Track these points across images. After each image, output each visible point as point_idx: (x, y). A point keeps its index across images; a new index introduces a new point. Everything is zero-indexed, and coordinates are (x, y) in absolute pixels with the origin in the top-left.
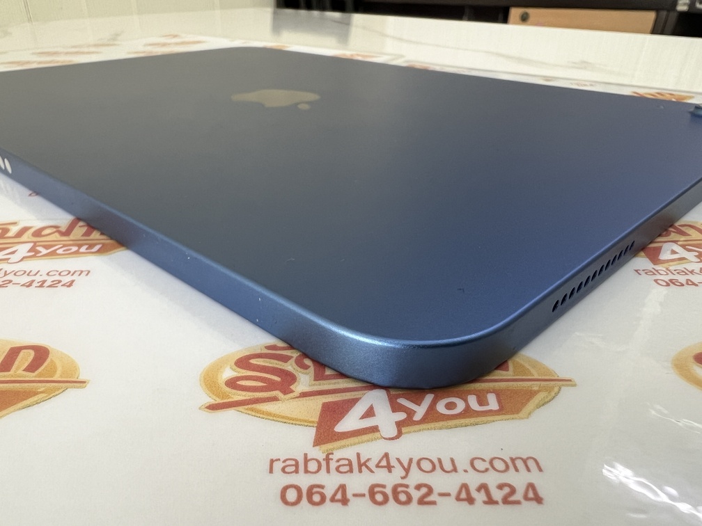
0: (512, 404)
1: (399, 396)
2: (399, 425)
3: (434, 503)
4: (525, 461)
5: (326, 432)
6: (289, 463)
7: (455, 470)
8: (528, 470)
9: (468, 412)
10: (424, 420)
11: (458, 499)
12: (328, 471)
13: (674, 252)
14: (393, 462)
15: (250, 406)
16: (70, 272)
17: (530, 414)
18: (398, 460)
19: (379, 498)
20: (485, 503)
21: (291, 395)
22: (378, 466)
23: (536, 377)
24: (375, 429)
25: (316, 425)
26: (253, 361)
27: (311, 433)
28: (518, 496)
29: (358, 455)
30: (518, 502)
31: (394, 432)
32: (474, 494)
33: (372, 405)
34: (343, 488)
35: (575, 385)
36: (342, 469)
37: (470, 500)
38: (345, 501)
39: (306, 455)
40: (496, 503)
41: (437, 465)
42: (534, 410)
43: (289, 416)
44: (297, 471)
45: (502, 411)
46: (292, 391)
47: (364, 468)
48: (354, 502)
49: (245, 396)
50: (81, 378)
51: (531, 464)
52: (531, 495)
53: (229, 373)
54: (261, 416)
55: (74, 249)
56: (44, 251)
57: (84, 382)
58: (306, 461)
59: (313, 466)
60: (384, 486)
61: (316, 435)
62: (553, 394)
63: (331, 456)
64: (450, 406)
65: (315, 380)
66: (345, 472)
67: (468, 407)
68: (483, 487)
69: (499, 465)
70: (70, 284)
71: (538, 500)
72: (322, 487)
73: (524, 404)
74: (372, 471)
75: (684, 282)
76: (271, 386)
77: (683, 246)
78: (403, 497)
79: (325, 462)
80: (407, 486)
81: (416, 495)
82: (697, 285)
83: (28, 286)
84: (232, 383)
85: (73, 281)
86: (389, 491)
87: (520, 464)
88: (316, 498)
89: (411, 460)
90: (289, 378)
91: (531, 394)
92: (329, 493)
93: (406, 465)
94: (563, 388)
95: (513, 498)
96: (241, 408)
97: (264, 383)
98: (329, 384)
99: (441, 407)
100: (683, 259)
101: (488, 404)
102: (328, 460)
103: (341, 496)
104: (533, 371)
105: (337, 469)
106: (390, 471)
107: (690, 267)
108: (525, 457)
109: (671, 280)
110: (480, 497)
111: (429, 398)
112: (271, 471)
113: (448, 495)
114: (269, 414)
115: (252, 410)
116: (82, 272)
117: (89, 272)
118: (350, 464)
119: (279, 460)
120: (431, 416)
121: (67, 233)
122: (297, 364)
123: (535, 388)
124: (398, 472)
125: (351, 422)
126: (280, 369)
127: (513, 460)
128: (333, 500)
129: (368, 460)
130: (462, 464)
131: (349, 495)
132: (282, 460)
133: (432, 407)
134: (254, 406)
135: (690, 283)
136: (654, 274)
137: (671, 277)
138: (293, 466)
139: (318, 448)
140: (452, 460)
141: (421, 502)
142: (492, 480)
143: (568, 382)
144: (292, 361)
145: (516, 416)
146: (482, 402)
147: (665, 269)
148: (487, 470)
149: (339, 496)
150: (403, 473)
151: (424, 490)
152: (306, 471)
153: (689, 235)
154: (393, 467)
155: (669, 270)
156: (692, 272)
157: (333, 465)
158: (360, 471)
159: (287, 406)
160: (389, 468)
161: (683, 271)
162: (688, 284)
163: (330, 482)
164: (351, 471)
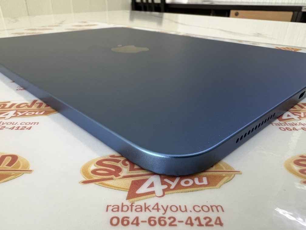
0: (213, 182)
1: (165, 178)
2: (164, 191)
3: (176, 225)
4: (217, 207)
5: (132, 194)
6: (115, 207)
7: (186, 211)
8: (218, 211)
9: (194, 185)
10: (175, 189)
11: (186, 223)
12: (132, 211)
13: (288, 116)
14: (160, 207)
15: (100, 182)
16: (30, 123)
17: (220, 186)
18: (162, 206)
19: (152, 223)
20: (198, 225)
21: (119, 177)
22: (153, 209)
23: (225, 170)
24: (153, 192)
25: (128, 190)
26: (104, 162)
27: (126, 194)
28: (212, 223)
29: (145, 204)
30: (212, 225)
31: (161, 194)
32: (193, 221)
33: (153, 182)
34: (137, 218)
35: (241, 174)
36: (138, 210)
37: (192, 224)
38: (137, 224)
39: (123, 204)
40: (203, 225)
41: (178, 209)
42: (223, 184)
43: (117, 186)
44: (118, 211)
45: (209, 184)
46: (119, 176)
47: (147, 210)
48: (141, 224)
49: (99, 177)
50: (30, 169)
51: (219, 208)
52: (218, 222)
53: (93, 167)
54: (105, 186)
55: (33, 113)
56: (20, 114)
57: (31, 171)
58: (123, 206)
59: (125, 208)
60: (155, 218)
61: (128, 195)
62: (231, 178)
63: (133, 204)
64: (186, 182)
65: (130, 171)
66: (139, 211)
67: (194, 183)
68: (198, 219)
69: (205, 209)
70: (30, 128)
71: (221, 224)
72: (128, 218)
73: (218, 182)
74: (150, 211)
75: (292, 129)
76: (111, 173)
77: (293, 113)
78: (163, 223)
79: (131, 207)
80: (165, 218)
81: (168, 221)
82: (297, 130)
83: (12, 129)
84: (94, 172)
85: (31, 127)
86: (157, 220)
87: (214, 208)
88: (125, 223)
89: (167, 206)
90: (119, 170)
91: (221, 178)
92: (131, 220)
93: (165, 209)
94: (236, 175)
95: (210, 224)
96: (97, 183)
97: (108, 172)
98: (136, 172)
99: (183, 183)
100: (293, 119)
101: (203, 182)
102: (132, 206)
103: (136, 222)
104: (223, 167)
105: (136, 210)
106: (158, 211)
107: (295, 122)
108: (217, 205)
109: (286, 128)
110: (196, 223)
112: (107, 210)
113: (182, 222)
114: (109, 185)
115: (101, 183)
116: (35, 123)
117: (38, 123)
118: (141, 208)
119: (111, 205)
120: (178, 187)
121: (31, 106)
122: (123, 164)
123: (224, 175)
124: (162, 211)
125: (143, 189)
126: (115, 166)
127: (211, 206)
128: (132, 223)
129: (149, 206)
130: (190, 208)
131: (140, 222)
132: (112, 206)
133: (179, 183)
135: (294, 129)
136: (279, 125)
137: (287, 126)
138: (117, 208)
139: (128, 200)
140: (185, 206)
141: (171, 225)
142: (202, 215)
143: (238, 172)
144: (121, 162)
145: (214, 187)
146: (200, 181)
147: (284, 123)
148: (200, 211)
149: (135, 222)
150: (164, 212)
151: (172, 220)
152: (122, 211)
153: (296, 108)
154: (160, 209)
155: (286, 124)
156: (296, 124)
157: (134, 208)
158: (145, 211)
159: (116, 182)
160: (158, 209)
161: (292, 124)
162: (293, 129)
163: (132, 215)
164: (141, 211)
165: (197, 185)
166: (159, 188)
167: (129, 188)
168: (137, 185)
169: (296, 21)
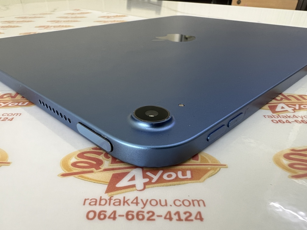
0: (197, 175)
1: (147, 171)
2: (145, 184)
3: (154, 220)
4: (198, 202)
5: (112, 187)
6: (92, 200)
7: (166, 205)
8: (199, 205)
9: (177, 179)
10: (157, 182)
11: (165, 218)
12: (110, 204)
13: (283, 108)
14: (139, 201)
15: (79, 175)
16: (12, 114)
17: (204, 180)
18: (142, 200)
19: (130, 217)
20: (177, 220)
21: (100, 170)
22: (132, 203)
23: (210, 163)
24: (134, 186)
25: (108, 184)
26: (85, 155)
27: (105, 187)
28: (193, 217)
29: (124, 198)
30: (192, 220)
31: (142, 187)
32: (173, 216)
33: (134, 175)
34: (115, 212)
35: (227, 167)
36: (116, 204)
37: (171, 219)
38: (114, 218)
39: (101, 197)
40: (182, 220)
41: (158, 203)
42: (207, 178)
43: (97, 179)
44: (95, 204)
45: (193, 178)
46: (100, 168)
47: (126, 204)
48: (119, 219)
49: (79, 170)
50: (8, 161)
51: (201, 203)
52: (198, 217)
53: (74, 160)
54: (85, 179)
55: (16, 104)
56: (3, 105)
57: (9, 163)
58: (101, 200)
59: (103, 202)
60: (133, 212)
61: (107, 188)
62: (216, 171)
63: (112, 198)
64: (169, 176)
65: (111, 163)
66: (117, 205)
67: (177, 177)
68: (178, 213)
69: (187, 203)
70: (12, 119)
71: (201, 219)
72: (105, 212)
73: (202, 176)
74: (129, 205)
75: (285, 121)
76: (91, 166)
77: (287, 105)
78: (141, 217)
79: (109, 200)
80: (143, 212)
81: (147, 216)
82: (290, 123)
84: (74, 165)
85: (13, 118)
86: (135, 214)
87: (196, 203)
88: (102, 217)
89: (147, 200)
90: (100, 163)
91: (206, 171)
92: (108, 214)
93: (145, 202)
94: (221, 169)
95: (190, 218)
96: (76, 176)
97: (89, 164)
98: (117, 165)
99: (165, 177)
100: (287, 111)
101: (186, 175)
102: (110, 199)
103: (114, 216)
104: (209, 161)
105: (114, 204)
106: (137, 205)
107: (289, 114)
108: (198, 200)
109: (279, 121)
110: (175, 217)
111: (160, 172)
112: (84, 204)
113: (161, 216)
114: (88, 178)
116: (18, 114)
117: (21, 114)
118: (120, 202)
119: (88, 199)
120: (160, 180)
121: (14, 97)
122: (105, 156)
123: (209, 169)
124: (141, 205)
125: (124, 182)
126: (97, 158)
127: (193, 201)
128: (109, 217)
129: (128, 200)
130: (170, 202)
131: (117, 216)
132: (90, 199)
133: (161, 177)
134: (82, 175)
135: (288, 122)
136: (272, 117)
137: (279, 119)
138: (95, 202)
139: (107, 194)
140: (166, 201)
141: (149, 219)
142: (182, 210)
143: (224, 166)
144: (103, 155)
145: (198, 181)
146: (184, 174)
147: (277, 115)
148: (180, 205)
149: (112, 216)
150: (143, 206)
151: (151, 214)
152: (100, 204)
153: (291, 100)
154: (139, 203)
155: (279, 116)
156: (289, 117)
157: (112, 202)
158: (124, 205)
159: (98, 175)
160: (137, 203)
161: (285, 116)
162: (286, 122)
163: (109, 209)
164: (120, 205)
165: (180, 178)
166: (140, 181)
167: (108, 181)
168: (117, 178)
169: (300, 10)
